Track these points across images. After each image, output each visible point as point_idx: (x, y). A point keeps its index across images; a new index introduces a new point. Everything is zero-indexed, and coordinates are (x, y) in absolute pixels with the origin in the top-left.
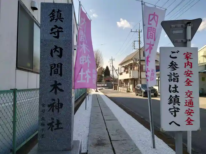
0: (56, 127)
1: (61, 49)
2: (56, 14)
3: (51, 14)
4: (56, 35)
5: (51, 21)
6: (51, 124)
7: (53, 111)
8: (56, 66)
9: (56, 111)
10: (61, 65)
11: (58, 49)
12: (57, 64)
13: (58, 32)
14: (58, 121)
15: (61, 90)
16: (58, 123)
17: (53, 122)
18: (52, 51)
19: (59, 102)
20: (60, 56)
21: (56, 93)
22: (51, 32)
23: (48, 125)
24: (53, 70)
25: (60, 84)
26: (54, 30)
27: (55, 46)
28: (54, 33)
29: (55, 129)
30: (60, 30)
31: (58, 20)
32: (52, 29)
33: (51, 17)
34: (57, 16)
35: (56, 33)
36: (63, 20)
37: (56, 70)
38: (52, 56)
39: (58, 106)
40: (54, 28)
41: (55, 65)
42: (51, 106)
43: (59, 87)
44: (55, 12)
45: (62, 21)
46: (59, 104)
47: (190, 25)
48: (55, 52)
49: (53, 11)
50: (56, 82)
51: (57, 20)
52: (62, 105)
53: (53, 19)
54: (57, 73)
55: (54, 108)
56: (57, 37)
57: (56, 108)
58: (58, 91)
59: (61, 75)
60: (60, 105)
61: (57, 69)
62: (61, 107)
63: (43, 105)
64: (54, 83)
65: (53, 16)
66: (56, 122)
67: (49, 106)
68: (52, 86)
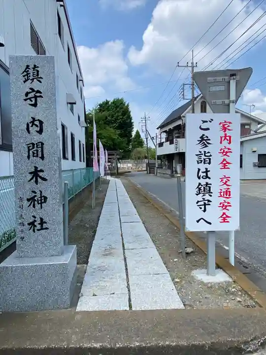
0: (39, 227)
1: (41, 122)
2: (31, 71)
3: (25, 71)
4: (33, 102)
5: (24, 82)
6: (32, 224)
7: (34, 206)
8: (35, 146)
9: (38, 206)
10: (42, 144)
11: (37, 123)
12: (36, 144)
13: (36, 97)
14: (42, 219)
15: (44, 179)
16: (42, 222)
17: (35, 221)
18: (28, 125)
19: (41, 195)
20: (40, 132)
21: (36, 182)
22: (25, 98)
23: (29, 224)
24: (31, 152)
25: (42, 171)
26: (30, 96)
27: (32, 118)
28: (30, 99)
29: (38, 230)
30: (38, 94)
31: (35, 80)
32: (27, 94)
33: (24, 76)
34: (33, 75)
35: (33, 100)
36: (40, 80)
37: (35, 152)
38: (29, 132)
39: (41, 200)
40: (30, 93)
41: (33, 144)
42: (32, 200)
43: (41, 174)
44: (29, 69)
45: (40, 82)
46: (41, 197)
47: (234, 79)
48: (32, 126)
49: (28, 67)
50: (36, 168)
51: (33, 80)
52: (46, 198)
53: (28, 79)
54: (37, 156)
55: (36, 202)
56: (35, 105)
57: (38, 203)
58: (39, 180)
59: (42, 158)
60: (43, 198)
61: (37, 151)
62: (45, 202)
63: (21, 199)
64: (33, 170)
65: (27, 75)
66: (39, 221)
67: (28, 200)
68: (31, 173)
